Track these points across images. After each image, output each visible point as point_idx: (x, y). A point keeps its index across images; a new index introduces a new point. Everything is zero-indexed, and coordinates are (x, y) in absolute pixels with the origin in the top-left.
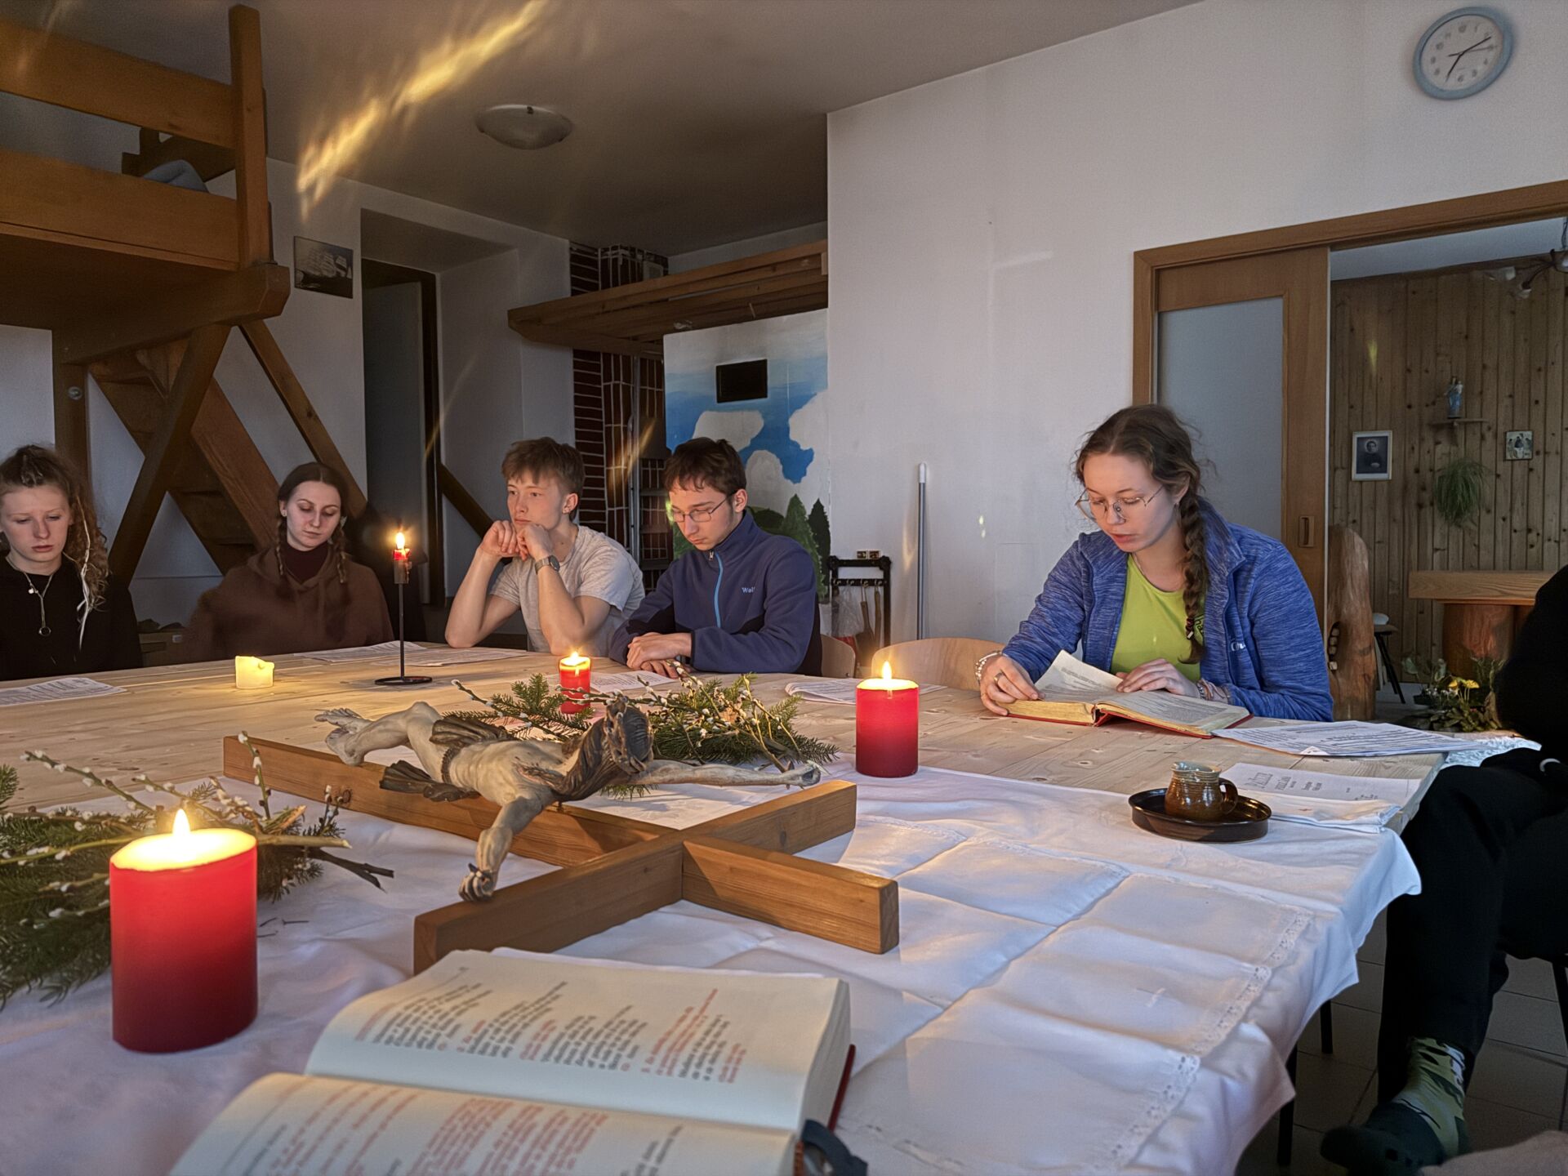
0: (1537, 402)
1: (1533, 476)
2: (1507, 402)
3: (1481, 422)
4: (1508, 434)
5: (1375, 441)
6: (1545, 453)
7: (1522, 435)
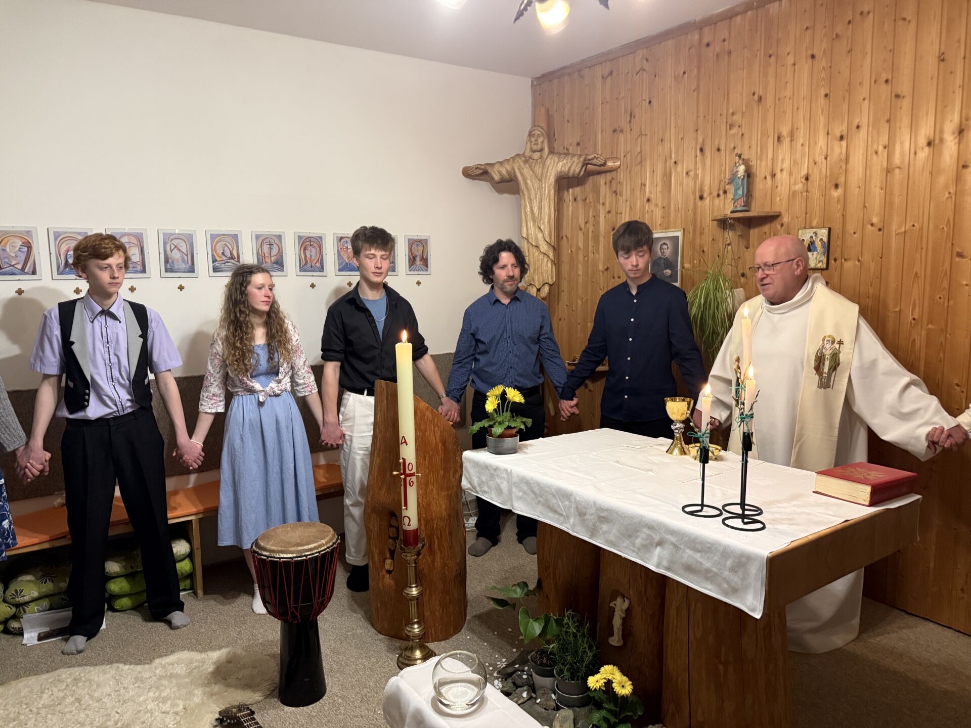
0: (836, 186)
5: (667, 242)
6: (845, 260)
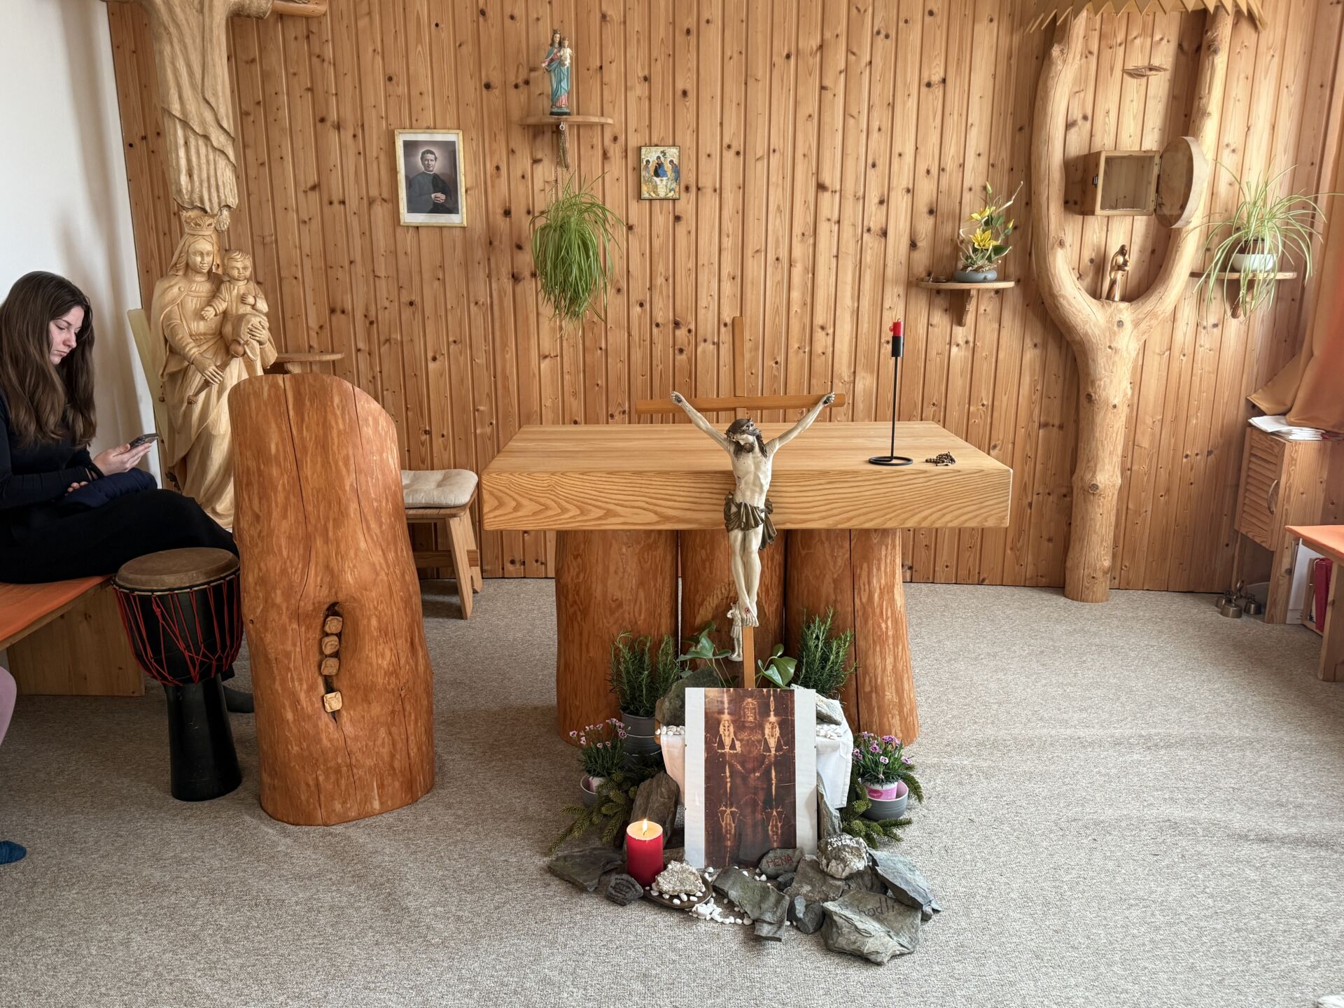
0: (685, 93)
1: (681, 229)
2: (640, 90)
3: (602, 126)
4: (643, 150)
6: (698, 189)
7: (664, 153)
